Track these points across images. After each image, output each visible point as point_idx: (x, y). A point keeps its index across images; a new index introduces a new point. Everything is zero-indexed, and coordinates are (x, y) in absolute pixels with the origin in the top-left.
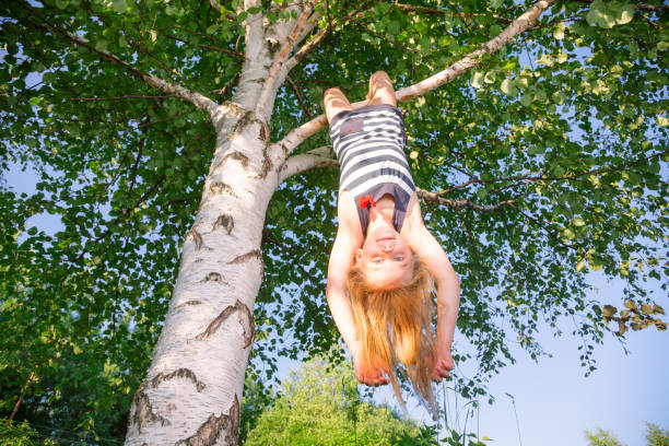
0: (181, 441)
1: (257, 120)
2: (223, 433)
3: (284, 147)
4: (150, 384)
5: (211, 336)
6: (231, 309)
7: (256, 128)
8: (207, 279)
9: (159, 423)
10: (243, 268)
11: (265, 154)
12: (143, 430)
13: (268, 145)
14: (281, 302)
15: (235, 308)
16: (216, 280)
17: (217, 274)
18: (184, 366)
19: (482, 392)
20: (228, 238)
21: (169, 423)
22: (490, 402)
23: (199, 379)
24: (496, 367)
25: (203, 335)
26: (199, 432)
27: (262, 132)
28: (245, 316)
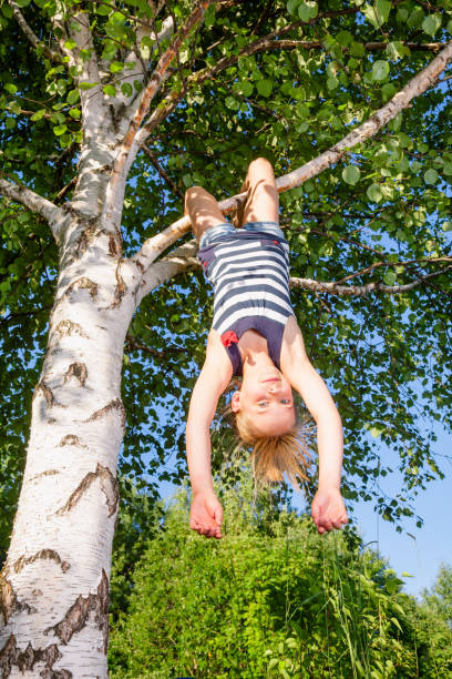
0: (50, 629)
1: (104, 231)
2: (93, 614)
4: (12, 569)
5: (73, 509)
6: (91, 476)
8: (64, 444)
9: (25, 612)
10: (101, 425)
11: (117, 276)
12: (10, 620)
13: (120, 262)
14: (156, 418)
15: (96, 474)
16: (73, 443)
17: (74, 437)
18: (46, 547)
19: (407, 513)
20: (82, 391)
21: (36, 611)
22: (419, 524)
23: (63, 559)
24: (424, 482)
25: (63, 509)
26: (67, 616)
27: (111, 245)
28: (107, 482)
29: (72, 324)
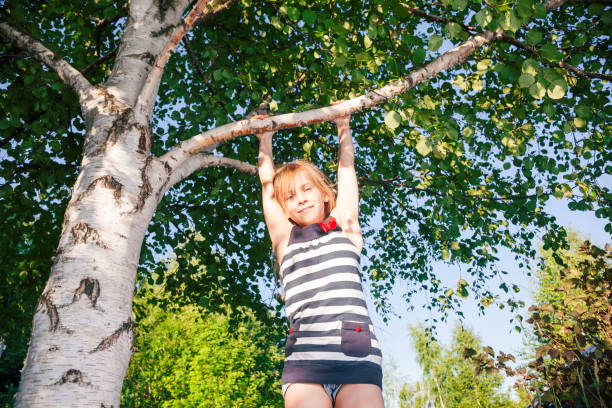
1: (135, 125)
3: (167, 166)
7: (134, 135)
8: (64, 380)
11: (143, 176)
13: (148, 161)
16: (75, 381)
17: (76, 372)
20: (93, 313)
27: (142, 140)
29: (90, 229)
